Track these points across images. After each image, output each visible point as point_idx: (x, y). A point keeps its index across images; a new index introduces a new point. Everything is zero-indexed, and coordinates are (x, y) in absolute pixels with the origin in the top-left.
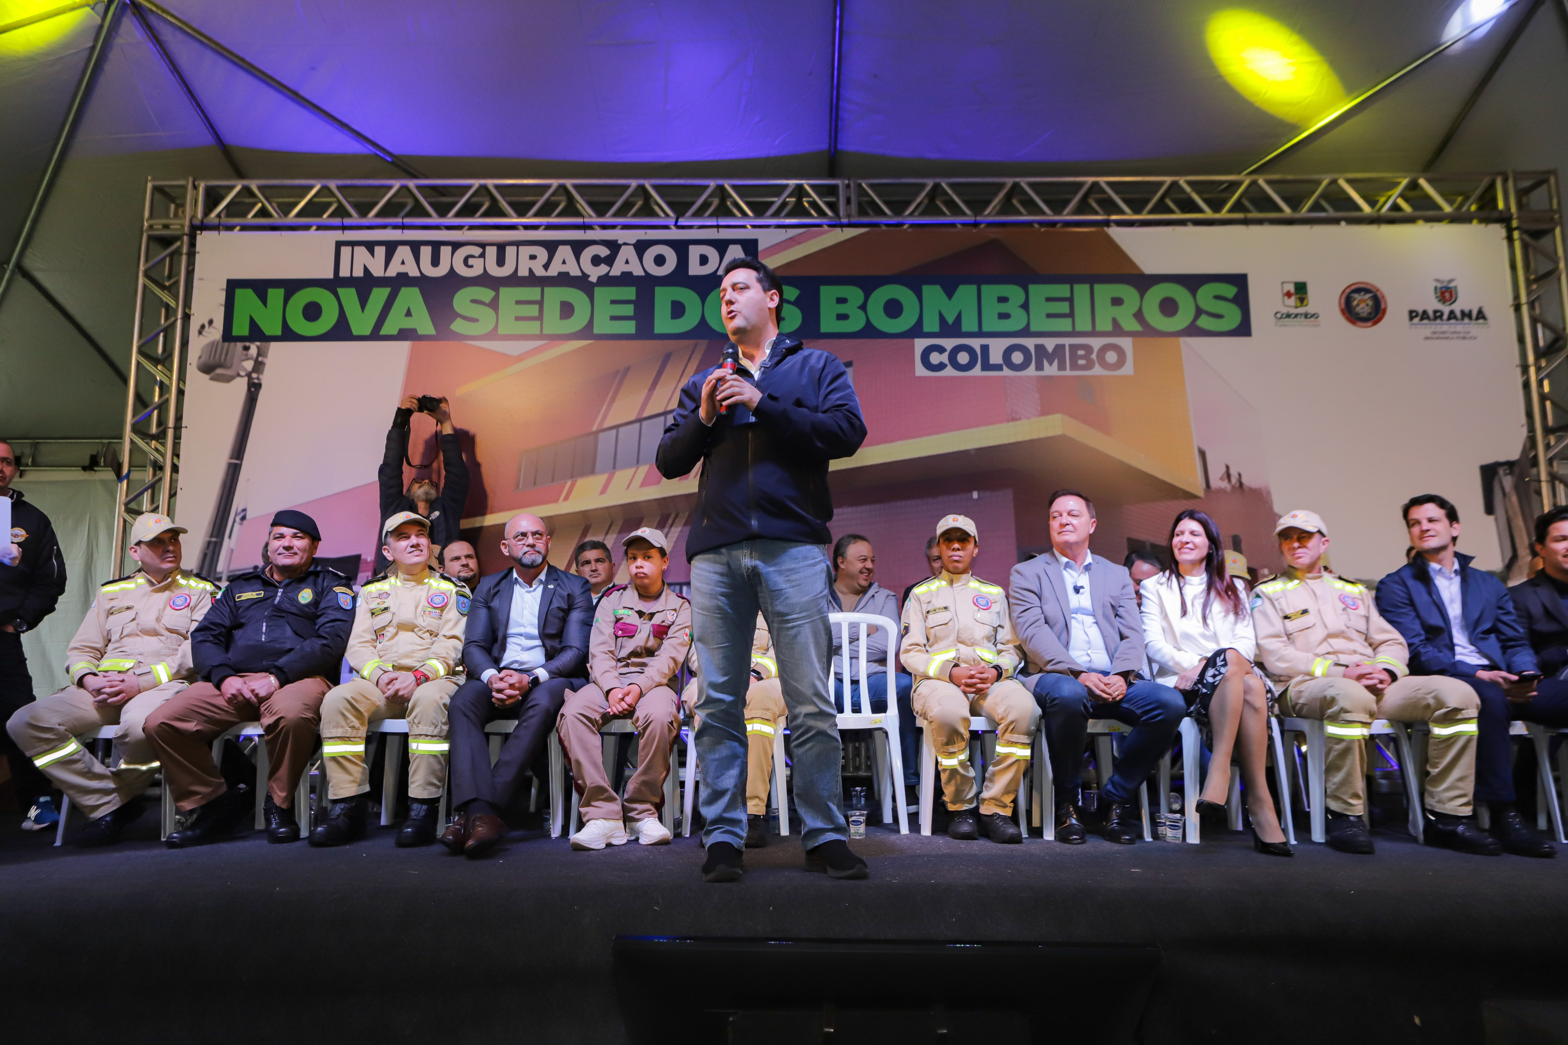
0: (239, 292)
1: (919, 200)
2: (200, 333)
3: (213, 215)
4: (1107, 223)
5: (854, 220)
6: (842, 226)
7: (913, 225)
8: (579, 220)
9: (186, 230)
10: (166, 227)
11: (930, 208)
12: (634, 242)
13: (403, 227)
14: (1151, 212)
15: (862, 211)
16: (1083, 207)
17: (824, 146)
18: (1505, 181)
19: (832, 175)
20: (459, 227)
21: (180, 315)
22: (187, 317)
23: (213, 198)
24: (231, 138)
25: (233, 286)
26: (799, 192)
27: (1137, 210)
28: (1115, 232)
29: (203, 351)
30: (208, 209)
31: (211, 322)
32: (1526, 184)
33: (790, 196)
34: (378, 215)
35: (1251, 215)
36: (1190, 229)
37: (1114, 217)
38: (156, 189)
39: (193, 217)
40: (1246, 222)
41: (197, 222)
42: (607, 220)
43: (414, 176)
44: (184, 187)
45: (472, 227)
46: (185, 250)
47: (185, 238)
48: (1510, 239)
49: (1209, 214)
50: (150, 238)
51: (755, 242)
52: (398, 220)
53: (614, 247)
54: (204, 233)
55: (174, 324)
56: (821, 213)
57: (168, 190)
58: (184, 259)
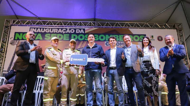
0: (16, 34)
1: (105, 24)
2: (11, 39)
3: (14, 24)
4: (128, 28)
5: (97, 27)
6: (96, 27)
7: (105, 27)
8: (62, 26)
9: (10, 26)
10: (7, 25)
11: (107, 26)
12: (69, 28)
13: (39, 26)
14: (134, 27)
15: (98, 26)
16: (126, 26)
17: (94, 18)
18: (176, 24)
19: (94, 21)
20: (47, 26)
21: (8, 36)
22: (9, 37)
23: (14, 22)
24: (17, 14)
25: (16, 33)
26: (90, 23)
27: (132, 26)
28: (129, 29)
29: (11, 41)
30: (13, 23)
31: (12, 37)
32: (178, 25)
33: (89, 24)
34: (36, 24)
35: (146, 28)
36: (138, 29)
37: (129, 27)
38: (6, 20)
39: (11, 24)
40: (145, 28)
41: (11, 25)
42: (66, 26)
43: (41, 20)
44: (10, 20)
45: (48, 26)
46: (10, 28)
47: (10, 27)
48: (177, 31)
49: (141, 27)
50: (5, 27)
51: (84, 29)
52: (39, 25)
53: (67, 29)
54: (12, 26)
55: (7, 38)
56: (93, 26)
57: (8, 21)
58: (9, 29)
